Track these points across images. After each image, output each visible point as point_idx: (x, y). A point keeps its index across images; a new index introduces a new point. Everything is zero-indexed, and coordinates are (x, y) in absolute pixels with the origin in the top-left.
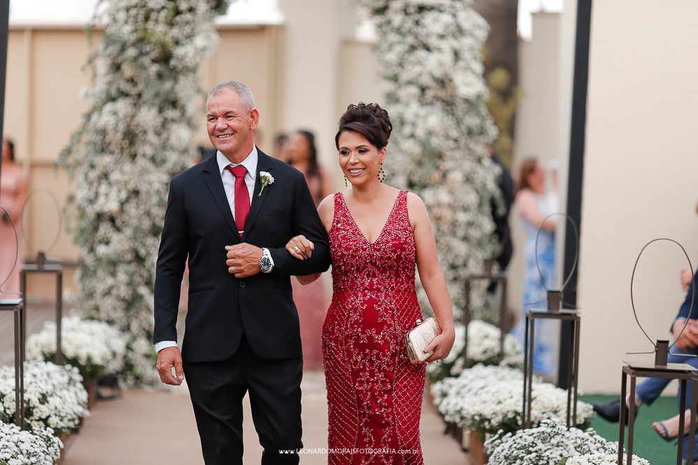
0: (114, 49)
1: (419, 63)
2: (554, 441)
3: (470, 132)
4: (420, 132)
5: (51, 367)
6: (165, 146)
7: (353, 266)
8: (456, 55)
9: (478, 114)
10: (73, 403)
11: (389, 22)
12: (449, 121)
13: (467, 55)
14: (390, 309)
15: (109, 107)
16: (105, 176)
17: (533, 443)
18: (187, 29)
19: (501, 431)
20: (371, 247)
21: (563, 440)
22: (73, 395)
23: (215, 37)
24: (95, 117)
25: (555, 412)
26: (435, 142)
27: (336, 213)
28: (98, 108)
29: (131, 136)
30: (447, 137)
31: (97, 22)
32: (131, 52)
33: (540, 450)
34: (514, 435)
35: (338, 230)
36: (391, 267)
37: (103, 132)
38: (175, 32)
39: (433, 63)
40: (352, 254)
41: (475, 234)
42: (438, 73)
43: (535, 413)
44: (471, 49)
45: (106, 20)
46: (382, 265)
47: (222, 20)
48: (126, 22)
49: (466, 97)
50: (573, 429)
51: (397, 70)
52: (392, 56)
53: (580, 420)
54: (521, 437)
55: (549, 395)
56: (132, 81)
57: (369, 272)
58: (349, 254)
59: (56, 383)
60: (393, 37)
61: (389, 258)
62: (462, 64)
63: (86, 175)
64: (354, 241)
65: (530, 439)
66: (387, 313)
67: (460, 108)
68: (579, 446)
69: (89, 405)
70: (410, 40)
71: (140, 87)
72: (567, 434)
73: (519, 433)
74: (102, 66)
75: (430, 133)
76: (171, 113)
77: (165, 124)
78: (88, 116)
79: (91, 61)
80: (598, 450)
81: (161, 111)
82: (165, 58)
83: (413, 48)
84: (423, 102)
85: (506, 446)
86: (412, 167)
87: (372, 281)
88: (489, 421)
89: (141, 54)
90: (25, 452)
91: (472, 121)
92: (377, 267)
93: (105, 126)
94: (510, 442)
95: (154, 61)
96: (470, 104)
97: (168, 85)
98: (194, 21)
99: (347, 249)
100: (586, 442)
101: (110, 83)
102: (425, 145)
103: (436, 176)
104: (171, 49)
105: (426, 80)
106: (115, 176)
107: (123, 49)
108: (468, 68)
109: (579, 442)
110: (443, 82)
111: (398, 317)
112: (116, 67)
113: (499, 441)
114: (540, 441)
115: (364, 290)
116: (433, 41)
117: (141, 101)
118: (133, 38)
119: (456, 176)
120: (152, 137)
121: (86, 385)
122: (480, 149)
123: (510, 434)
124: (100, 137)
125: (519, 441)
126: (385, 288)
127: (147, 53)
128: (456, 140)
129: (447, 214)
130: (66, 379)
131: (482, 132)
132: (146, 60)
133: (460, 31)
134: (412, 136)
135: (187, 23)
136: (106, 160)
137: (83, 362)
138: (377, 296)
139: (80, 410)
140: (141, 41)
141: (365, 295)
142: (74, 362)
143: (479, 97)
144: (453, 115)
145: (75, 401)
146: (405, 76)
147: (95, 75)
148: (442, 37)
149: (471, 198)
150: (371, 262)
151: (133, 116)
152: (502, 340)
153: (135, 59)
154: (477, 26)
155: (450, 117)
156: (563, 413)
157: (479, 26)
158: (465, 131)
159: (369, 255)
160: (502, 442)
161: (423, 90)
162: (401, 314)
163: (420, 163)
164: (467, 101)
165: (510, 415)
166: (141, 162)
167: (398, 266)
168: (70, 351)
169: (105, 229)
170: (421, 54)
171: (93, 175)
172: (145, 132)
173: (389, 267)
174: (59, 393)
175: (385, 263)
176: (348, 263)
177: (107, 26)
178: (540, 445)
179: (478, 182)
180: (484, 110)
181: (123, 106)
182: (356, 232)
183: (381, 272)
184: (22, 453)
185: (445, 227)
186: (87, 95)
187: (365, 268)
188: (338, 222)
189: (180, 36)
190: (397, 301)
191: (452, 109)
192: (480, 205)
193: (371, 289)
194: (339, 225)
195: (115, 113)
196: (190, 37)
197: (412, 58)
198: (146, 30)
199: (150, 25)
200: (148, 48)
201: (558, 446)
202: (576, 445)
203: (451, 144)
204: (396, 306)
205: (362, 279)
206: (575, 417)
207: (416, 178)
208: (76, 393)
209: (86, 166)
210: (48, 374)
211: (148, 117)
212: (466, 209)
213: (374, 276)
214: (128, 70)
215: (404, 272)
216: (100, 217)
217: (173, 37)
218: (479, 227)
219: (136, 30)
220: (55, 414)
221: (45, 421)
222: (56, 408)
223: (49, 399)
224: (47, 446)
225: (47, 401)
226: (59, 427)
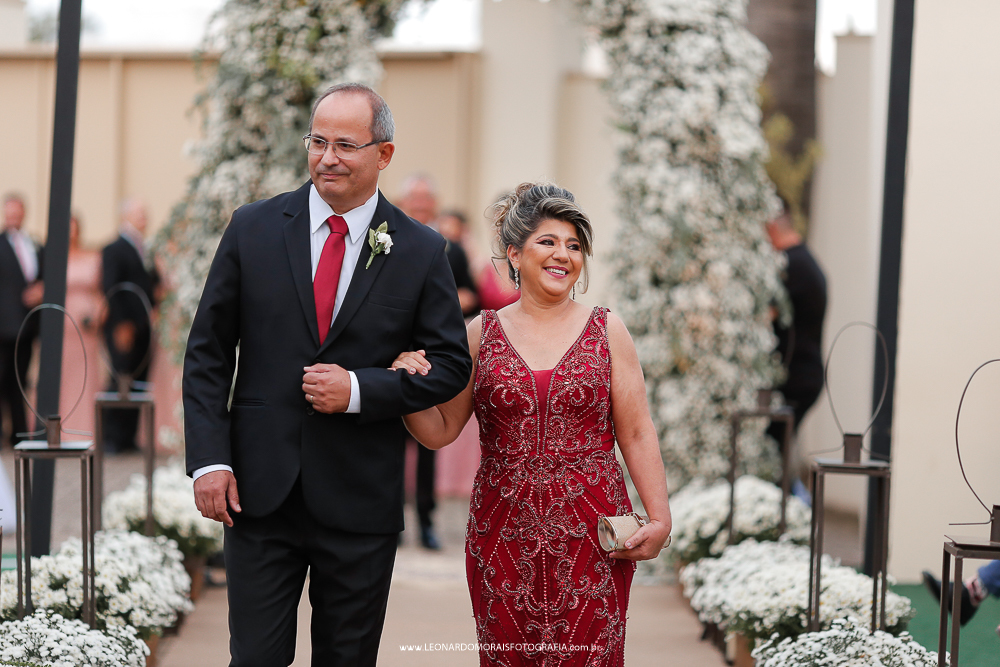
0: (232, 86)
1: (669, 106)
2: (850, 650)
3: (741, 206)
4: (669, 205)
5: (137, 539)
8: (722, 95)
9: (753, 179)
10: (168, 592)
11: (625, 48)
12: (711, 190)
13: (737, 95)
15: (225, 169)
17: (821, 653)
18: (337, 57)
19: (776, 635)
21: (865, 648)
22: (168, 580)
23: (376, 70)
24: (205, 183)
25: (856, 609)
26: (691, 220)
28: (210, 170)
30: (708, 212)
31: (207, 48)
32: (257, 90)
33: (831, 662)
34: (795, 640)
37: (217, 204)
38: (319, 61)
39: (688, 107)
41: (748, 352)
42: (696, 121)
43: (825, 610)
44: (743, 87)
45: (221, 45)
47: (385, 45)
48: (250, 47)
49: (736, 156)
50: (878, 633)
51: (636, 116)
52: (629, 97)
53: (891, 621)
54: (804, 644)
55: (846, 584)
56: (258, 131)
59: (143, 562)
60: (631, 70)
62: (729, 108)
63: (193, 265)
65: (817, 647)
67: (727, 172)
68: (887, 658)
69: (193, 595)
70: (656, 74)
71: (270, 139)
72: (870, 640)
73: (802, 638)
74: (216, 109)
75: (683, 207)
78: (195, 182)
79: (201, 101)
80: (914, 663)
81: (299, 173)
82: (304, 98)
83: (660, 85)
84: (673, 162)
85: (783, 656)
86: (656, 255)
88: (761, 620)
89: (272, 93)
90: (94, 660)
91: (744, 190)
93: (218, 195)
94: (789, 652)
95: (290, 103)
96: (742, 165)
98: (346, 45)
100: (897, 652)
101: (227, 135)
102: (676, 224)
103: (693, 268)
104: (314, 86)
105: (678, 131)
107: (245, 85)
108: (739, 115)
109: (887, 651)
110: (703, 134)
112: (236, 112)
113: (773, 650)
114: (831, 650)
116: (689, 76)
117: (270, 159)
118: (259, 70)
119: (721, 270)
121: (189, 566)
122: (755, 231)
123: (788, 639)
124: (211, 211)
125: (801, 649)
127: (278, 92)
128: (721, 218)
129: (708, 323)
130: (158, 557)
131: (759, 206)
132: (278, 102)
133: (727, 61)
134: (658, 211)
135: (337, 48)
137: (184, 532)
139: (177, 601)
140: (271, 74)
142: (171, 532)
143: (754, 155)
144: (717, 181)
145: (171, 588)
146: (648, 125)
147: (205, 123)
148: (701, 69)
149: (743, 301)
151: (259, 182)
152: (783, 505)
153: (262, 100)
154: (751, 53)
155: (713, 185)
156: (867, 610)
157: (754, 54)
158: (735, 205)
160: (777, 652)
161: (674, 145)
163: (669, 251)
164: (737, 161)
165: (791, 613)
168: (166, 517)
170: (672, 93)
171: (203, 265)
174: (147, 577)
177: (222, 54)
178: (831, 656)
179: (752, 278)
180: (761, 175)
181: (245, 167)
184: (90, 662)
185: (705, 343)
186: (194, 152)
189: (327, 68)
191: (716, 173)
192: (756, 310)
195: (233, 177)
196: (341, 68)
197: (658, 99)
198: (277, 58)
199: (284, 51)
200: (280, 84)
201: (856, 657)
202: (883, 656)
203: (714, 223)
206: (883, 615)
207: (663, 272)
208: (172, 577)
209: (192, 252)
210: (133, 550)
212: (734, 316)
214: (252, 116)
217: (316, 69)
218: (754, 342)
219: (263, 59)
220: (141, 608)
221: (126, 617)
222: (142, 598)
223: (132, 585)
224: (127, 653)
225: (130, 589)
226: (145, 625)
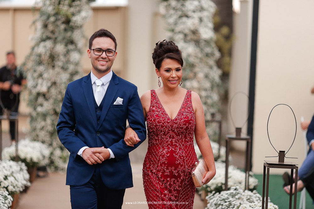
0: (44, 17)
1: (184, 23)
2: (237, 197)
3: (207, 55)
4: (184, 55)
5: (12, 163)
6: (68, 62)
7: (161, 131)
8: (201, 20)
9: (210, 46)
10: (22, 180)
11: (169, 5)
12: (198, 50)
13: (205, 20)
14: (182, 156)
15: (42, 44)
16: (41, 75)
17: (228, 198)
18: (78, 9)
19: (214, 192)
20: (172, 121)
21: (242, 196)
22: (22, 176)
23: (91, 13)
24: (36, 49)
25: (240, 183)
26: (191, 59)
27: (152, 101)
28: (37, 44)
29: (53, 57)
30: (197, 57)
31: (36, 6)
32: (52, 19)
33: (231, 201)
34: (220, 193)
35: (153, 111)
36: (182, 133)
37: (40, 56)
38: (72, 10)
39: (190, 24)
40: (162, 125)
42: (192, 28)
43: (230, 183)
44: (208, 17)
45: (41, 5)
46: (177, 132)
47: (94, 4)
48: (50, 5)
49: (205, 40)
50: (246, 191)
51: (173, 27)
52: (171, 20)
54: (222, 195)
55: (237, 175)
56: (53, 32)
57: (171, 135)
58: (160, 125)
59: (14, 170)
60: (172, 12)
61: (182, 128)
62: (203, 23)
63: (32, 75)
64: (163, 118)
65: (226, 196)
66: (181, 159)
68: (249, 199)
69: (31, 180)
70: (180, 13)
71: (57, 34)
72: (243, 194)
73: (222, 193)
74: (39, 25)
75: (188, 56)
76: (71, 47)
77: (68, 52)
78: (33, 48)
79: (34, 23)
80: (257, 201)
81: (66, 45)
82: (67, 21)
83: (181, 17)
84: (185, 41)
85: (215, 199)
87: (172, 141)
88: (210, 187)
89: (57, 20)
91: (208, 50)
92: (175, 133)
93: (40, 53)
94: (217, 198)
95: (63, 23)
96: (207, 42)
97: (69, 34)
98: (80, 5)
99: (159, 122)
100: (252, 197)
101: (43, 33)
103: (191, 75)
104: (70, 18)
105: (187, 31)
106: (45, 75)
107: (49, 17)
108: (206, 26)
109: (249, 197)
110: (195, 32)
111: (187, 161)
112: (45, 26)
113: (212, 197)
114: (231, 197)
115: (167, 146)
116: (190, 14)
117: (57, 41)
118: (53, 13)
119: (201, 75)
120: (62, 58)
121: (29, 171)
122: (211, 62)
123: (218, 193)
124: (38, 58)
125: (222, 197)
126: (179, 144)
127: (59, 20)
128: (201, 59)
130: (19, 168)
131: (213, 54)
132: (59, 23)
133: (202, 9)
135: (78, 6)
136: (41, 68)
137: (28, 161)
138: (175, 149)
139: (25, 182)
140: (56, 14)
141: (169, 148)
142: (24, 161)
143: (211, 39)
145: (22, 178)
146: (177, 29)
147: (36, 30)
148: (194, 12)
149: (208, 85)
150: (172, 130)
151: (53, 48)
153: (54, 22)
156: (243, 183)
157: (211, 7)
158: (205, 55)
159: (171, 126)
160: (214, 197)
161: (186, 35)
162: (188, 159)
165: (219, 185)
166: (57, 69)
167: (186, 132)
168: (22, 156)
169: (41, 100)
170: (184, 19)
171: (36, 75)
172: (58, 56)
173: (181, 133)
174: (15, 175)
175: (179, 130)
176: (159, 130)
177: (41, 8)
178: (231, 199)
179: (211, 78)
180: (213, 45)
181: (49, 44)
182: (164, 113)
183: (177, 136)
186: (32, 39)
187: (168, 133)
188: (153, 107)
189: (75, 12)
190: (186, 152)
191: (199, 45)
192: (212, 88)
193: (172, 145)
194: (154, 108)
195: (45, 47)
196: (79, 12)
197: (181, 21)
198: (59, 9)
199: (61, 6)
200: (60, 17)
201: (239, 199)
202: (247, 199)
203: (198, 60)
204: (185, 154)
205: (166, 139)
206: (248, 185)
208: (23, 175)
209: (32, 71)
210: (11, 167)
211: (60, 48)
212: (205, 90)
213: (173, 138)
214: (51, 27)
215: (189, 135)
216: (38, 94)
217: (71, 12)
218: (211, 98)
219: (54, 9)
220: (11, 185)
221: (7, 188)
222: (11, 182)
223: (8, 178)
224: (5, 200)
225: (8, 179)
226: (13, 191)
